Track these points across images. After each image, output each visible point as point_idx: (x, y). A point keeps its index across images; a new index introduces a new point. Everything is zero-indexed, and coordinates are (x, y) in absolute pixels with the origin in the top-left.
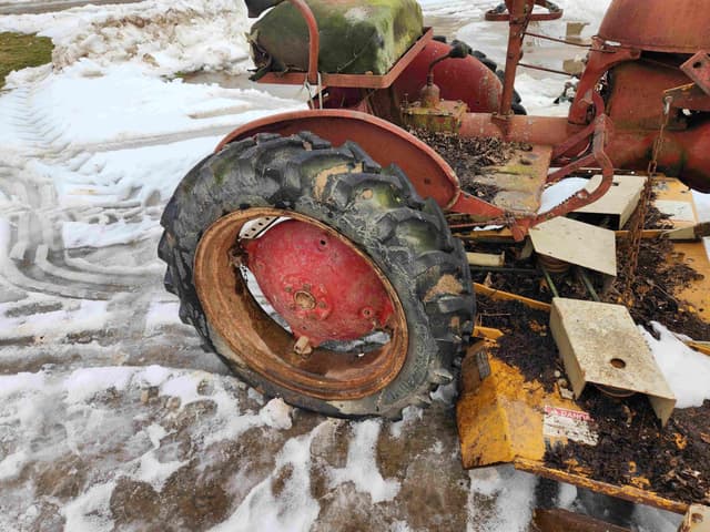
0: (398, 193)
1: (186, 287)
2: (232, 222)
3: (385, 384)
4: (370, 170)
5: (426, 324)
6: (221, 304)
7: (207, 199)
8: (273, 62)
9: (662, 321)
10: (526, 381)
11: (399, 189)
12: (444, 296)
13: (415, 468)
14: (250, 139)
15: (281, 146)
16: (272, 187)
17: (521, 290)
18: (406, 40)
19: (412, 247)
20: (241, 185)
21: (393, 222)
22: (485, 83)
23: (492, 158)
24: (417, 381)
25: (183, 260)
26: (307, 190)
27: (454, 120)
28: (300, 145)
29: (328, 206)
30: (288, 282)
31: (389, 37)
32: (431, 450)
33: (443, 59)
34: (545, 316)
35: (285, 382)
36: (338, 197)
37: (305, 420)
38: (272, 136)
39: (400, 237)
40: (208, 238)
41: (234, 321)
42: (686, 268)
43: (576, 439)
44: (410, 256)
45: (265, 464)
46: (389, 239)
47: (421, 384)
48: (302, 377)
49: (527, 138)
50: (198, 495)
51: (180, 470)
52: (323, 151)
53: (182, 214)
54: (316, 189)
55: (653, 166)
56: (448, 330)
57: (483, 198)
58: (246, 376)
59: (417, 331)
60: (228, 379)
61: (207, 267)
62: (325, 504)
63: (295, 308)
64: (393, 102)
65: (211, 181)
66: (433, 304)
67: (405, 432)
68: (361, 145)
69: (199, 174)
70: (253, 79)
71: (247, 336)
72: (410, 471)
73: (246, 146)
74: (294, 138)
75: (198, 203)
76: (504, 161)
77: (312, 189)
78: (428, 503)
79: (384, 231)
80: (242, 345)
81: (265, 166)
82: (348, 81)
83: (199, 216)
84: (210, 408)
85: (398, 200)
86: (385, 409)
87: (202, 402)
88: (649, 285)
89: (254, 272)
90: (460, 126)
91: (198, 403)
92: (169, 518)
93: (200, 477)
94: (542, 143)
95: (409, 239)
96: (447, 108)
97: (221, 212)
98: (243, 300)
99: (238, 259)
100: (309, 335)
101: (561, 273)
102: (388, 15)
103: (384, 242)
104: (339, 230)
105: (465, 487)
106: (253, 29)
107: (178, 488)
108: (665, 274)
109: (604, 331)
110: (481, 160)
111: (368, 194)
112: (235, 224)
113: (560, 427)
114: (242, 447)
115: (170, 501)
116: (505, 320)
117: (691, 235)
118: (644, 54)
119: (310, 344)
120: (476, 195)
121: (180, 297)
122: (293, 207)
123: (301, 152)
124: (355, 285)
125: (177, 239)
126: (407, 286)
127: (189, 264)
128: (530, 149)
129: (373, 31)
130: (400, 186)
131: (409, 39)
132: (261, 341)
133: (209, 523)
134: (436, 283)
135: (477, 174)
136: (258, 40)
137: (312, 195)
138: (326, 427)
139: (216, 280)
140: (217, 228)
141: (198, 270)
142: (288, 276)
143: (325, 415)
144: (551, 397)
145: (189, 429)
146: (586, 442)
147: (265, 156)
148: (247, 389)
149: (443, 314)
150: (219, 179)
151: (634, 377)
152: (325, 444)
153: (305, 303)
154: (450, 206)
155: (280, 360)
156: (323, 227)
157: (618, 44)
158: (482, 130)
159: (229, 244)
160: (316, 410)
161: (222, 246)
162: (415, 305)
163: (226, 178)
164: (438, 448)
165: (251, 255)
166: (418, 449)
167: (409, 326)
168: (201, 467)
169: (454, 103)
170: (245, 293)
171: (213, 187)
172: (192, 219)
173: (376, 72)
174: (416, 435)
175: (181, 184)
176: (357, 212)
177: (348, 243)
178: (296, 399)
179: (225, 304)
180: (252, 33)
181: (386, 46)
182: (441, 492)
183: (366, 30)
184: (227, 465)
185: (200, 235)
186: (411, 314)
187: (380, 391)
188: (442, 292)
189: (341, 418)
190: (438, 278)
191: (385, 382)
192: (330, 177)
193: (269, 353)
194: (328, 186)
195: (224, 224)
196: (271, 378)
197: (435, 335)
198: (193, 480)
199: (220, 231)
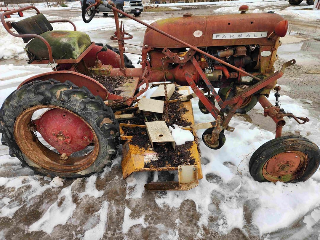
0: (86, 94)
1: (11, 141)
2: (28, 112)
3: (95, 160)
4: (75, 88)
5: (102, 134)
6: (28, 146)
7: (16, 105)
8: (36, 57)
9: (177, 124)
10: (140, 148)
11: (86, 93)
12: (106, 124)
13: (109, 185)
14: (30, 83)
15: (42, 84)
16: (41, 98)
17: (139, 123)
18: (83, 47)
19: (92, 110)
20: (29, 98)
21: (85, 103)
22: (117, 59)
23: (120, 82)
24: (104, 155)
25: (9, 130)
26: (54, 97)
27: (108, 71)
28: (49, 83)
29: (62, 101)
30: (53, 132)
31: (77, 47)
32: (114, 179)
33: (100, 52)
34: (145, 129)
35: (59, 170)
36: (64, 97)
37: (68, 182)
38: (39, 81)
39: (88, 107)
40: (18, 120)
41: (34, 152)
42: (185, 108)
43: (153, 160)
44: (92, 113)
45: (54, 199)
46: (85, 109)
47: (106, 156)
48: (65, 167)
49: (131, 75)
50: (28, 215)
51: (19, 209)
52: (57, 84)
53: (6, 113)
54: (57, 96)
55: (165, 80)
56: (110, 135)
57: (117, 94)
58: (43, 172)
59: (100, 138)
60: (35, 176)
61: (19, 132)
62: (78, 204)
63: (58, 141)
64: (85, 67)
65: (17, 98)
66: (103, 127)
67: (106, 176)
68: (72, 81)
69: (12, 97)
70: (29, 63)
71: (41, 157)
72: (108, 186)
73: (29, 86)
74: (46, 81)
75: (13, 107)
76: (124, 83)
77: (55, 96)
78: (114, 194)
79: (82, 106)
80: (39, 160)
81: (37, 91)
82: (64, 61)
83: (14, 112)
84: (29, 187)
85: (86, 97)
86: (97, 169)
87: (25, 186)
88: (174, 115)
89: (40, 132)
90: (110, 73)
91: (23, 187)
92: (17, 225)
93: (28, 209)
94: (136, 76)
95: (91, 108)
96: (105, 67)
97: (22, 109)
98: (36, 144)
99: (32, 127)
100: (66, 152)
101: (149, 116)
102: (75, 40)
103: (83, 110)
104: (67, 109)
105: (125, 186)
106: (26, 46)
107: (19, 215)
108: (179, 112)
109: (158, 129)
110: (117, 83)
111: (75, 96)
112: (29, 114)
113: (149, 158)
114: (44, 196)
115: (17, 220)
116: (134, 133)
117: (186, 99)
118: (154, 48)
119: (67, 155)
120: (115, 94)
121: (9, 146)
122: (50, 104)
123: (50, 85)
124: (79, 128)
125: (5, 123)
126: (94, 123)
127: (12, 132)
128: (132, 78)
129: (70, 46)
130: (86, 92)
131: (85, 47)
132: (47, 158)
133: (34, 221)
134: (103, 121)
135: (116, 87)
136: (29, 50)
137: (56, 98)
138: (76, 182)
139: (24, 137)
140: (22, 116)
141: (16, 134)
142: (53, 129)
143: (76, 178)
144: (147, 151)
145: (20, 196)
146: (156, 160)
147: (37, 88)
148: (43, 177)
149: (106, 130)
150: (20, 98)
151: (164, 138)
152: (77, 187)
153: (61, 138)
154: (107, 98)
155: (55, 163)
156: (62, 108)
157: (148, 46)
158: (117, 74)
159: (28, 122)
160: (72, 177)
161: (25, 123)
162: (97, 129)
163: (23, 97)
164: (117, 177)
165: (37, 125)
166: (110, 180)
167: (98, 136)
168: (28, 206)
169: (108, 66)
170: (37, 141)
171: (18, 101)
172: (11, 114)
173: (73, 58)
174: (109, 176)
175: (5, 102)
176: (72, 102)
177: (71, 112)
178: (64, 175)
179: (29, 146)
180: (26, 48)
181: (76, 50)
182: (118, 190)
183: (68, 46)
184: (39, 203)
185: (15, 119)
186: (97, 132)
187: (94, 163)
188: (105, 123)
189: (82, 177)
190: (103, 119)
191: (94, 159)
192: (61, 92)
193: (50, 161)
194: (61, 95)
195: (24, 114)
196: (53, 170)
197: (106, 137)
198: (25, 211)
199: (23, 116)
